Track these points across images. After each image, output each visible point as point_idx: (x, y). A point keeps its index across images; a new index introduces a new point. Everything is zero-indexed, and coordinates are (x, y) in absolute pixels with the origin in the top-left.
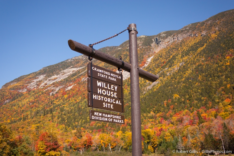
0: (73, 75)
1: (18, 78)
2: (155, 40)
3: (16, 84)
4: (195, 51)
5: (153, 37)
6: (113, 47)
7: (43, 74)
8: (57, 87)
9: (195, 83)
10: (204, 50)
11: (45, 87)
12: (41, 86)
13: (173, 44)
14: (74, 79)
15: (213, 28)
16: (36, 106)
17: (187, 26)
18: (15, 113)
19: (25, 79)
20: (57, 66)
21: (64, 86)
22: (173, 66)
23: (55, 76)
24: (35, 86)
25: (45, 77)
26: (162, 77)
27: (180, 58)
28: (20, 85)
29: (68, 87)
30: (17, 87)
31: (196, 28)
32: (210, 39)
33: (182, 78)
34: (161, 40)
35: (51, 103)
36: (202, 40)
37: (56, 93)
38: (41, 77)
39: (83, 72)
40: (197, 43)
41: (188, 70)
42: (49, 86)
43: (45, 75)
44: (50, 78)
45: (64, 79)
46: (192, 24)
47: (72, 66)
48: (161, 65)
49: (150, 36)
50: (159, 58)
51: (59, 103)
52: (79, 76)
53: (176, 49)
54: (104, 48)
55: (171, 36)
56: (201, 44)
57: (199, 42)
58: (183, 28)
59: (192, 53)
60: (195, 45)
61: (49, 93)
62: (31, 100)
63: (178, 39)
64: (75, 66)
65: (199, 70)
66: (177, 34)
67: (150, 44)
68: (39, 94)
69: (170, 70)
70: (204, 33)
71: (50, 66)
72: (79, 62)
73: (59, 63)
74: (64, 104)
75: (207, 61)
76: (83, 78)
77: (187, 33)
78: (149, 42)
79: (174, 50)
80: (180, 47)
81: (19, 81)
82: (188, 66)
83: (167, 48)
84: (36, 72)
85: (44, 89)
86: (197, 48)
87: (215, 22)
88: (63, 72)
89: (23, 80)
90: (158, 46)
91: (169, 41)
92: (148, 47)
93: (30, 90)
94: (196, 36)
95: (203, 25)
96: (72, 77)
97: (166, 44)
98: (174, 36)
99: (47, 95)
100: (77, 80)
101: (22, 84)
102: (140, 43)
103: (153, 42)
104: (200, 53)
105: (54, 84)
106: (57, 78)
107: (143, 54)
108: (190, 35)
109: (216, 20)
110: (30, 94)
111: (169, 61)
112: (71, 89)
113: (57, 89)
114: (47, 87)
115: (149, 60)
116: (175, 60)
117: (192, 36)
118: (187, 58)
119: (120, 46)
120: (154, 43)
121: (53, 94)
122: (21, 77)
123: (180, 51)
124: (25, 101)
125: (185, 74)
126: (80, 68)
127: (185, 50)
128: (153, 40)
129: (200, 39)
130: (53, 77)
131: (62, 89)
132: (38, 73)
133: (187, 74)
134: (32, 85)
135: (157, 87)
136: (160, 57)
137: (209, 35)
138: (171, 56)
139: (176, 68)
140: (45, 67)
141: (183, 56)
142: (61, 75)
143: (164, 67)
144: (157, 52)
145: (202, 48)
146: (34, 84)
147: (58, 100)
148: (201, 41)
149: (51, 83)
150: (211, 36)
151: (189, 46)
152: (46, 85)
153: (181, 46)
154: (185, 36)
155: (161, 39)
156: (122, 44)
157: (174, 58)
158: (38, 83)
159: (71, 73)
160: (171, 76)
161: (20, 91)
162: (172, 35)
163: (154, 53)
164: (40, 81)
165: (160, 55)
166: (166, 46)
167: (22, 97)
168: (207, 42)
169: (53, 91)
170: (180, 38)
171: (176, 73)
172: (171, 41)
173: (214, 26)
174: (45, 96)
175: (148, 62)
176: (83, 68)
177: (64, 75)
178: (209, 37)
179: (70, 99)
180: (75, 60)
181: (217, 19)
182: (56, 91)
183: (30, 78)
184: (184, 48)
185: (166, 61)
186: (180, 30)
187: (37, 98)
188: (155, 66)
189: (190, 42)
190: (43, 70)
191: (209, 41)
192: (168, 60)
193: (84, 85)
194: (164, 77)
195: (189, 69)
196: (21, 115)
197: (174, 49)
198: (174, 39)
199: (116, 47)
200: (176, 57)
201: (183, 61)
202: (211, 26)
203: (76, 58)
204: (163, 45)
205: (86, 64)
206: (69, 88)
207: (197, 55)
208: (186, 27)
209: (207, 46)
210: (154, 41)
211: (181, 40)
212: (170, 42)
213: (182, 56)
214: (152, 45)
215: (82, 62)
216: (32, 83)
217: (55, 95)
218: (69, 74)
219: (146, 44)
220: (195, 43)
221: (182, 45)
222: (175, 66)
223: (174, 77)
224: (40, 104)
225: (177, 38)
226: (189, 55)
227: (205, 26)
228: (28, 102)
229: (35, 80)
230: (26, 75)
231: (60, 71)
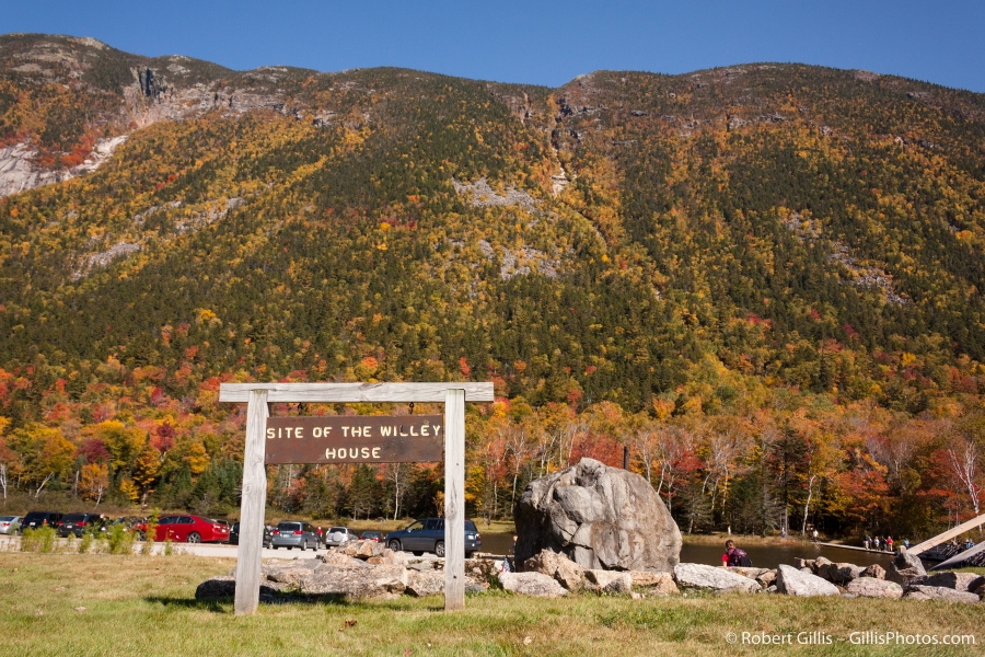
2: (144, 75)
4: (288, 171)
5: (137, 60)
10: (314, 177)
13: (211, 115)
15: (355, 113)
17: (273, 71)
22: (200, 202)
26: (155, 233)
27: (230, 179)
31: (300, 89)
32: (339, 145)
33: (233, 257)
34: (165, 84)
36: (316, 139)
40: (298, 144)
41: (254, 233)
46: (291, 70)
48: (155, 184)
49: (123, 53)
50: (151, 152)
53: (219, 138)
55: (206, 84)
56: (307, 150)
57: (304, 144)
58: (255, 72)
59: (274, 176)
60: (289, 150)
63: (230, 105)
65: (291, 242)
66: (232, 84)
67: (118, 85)
69: (188, 211)
70: (325, 117)
75: (322, 217)
77: (267, 92)
78: (118, 78)
79: (212, 140)
80: (235, 138)
82: (256, 216)
83: (185, 123)
86: (294, 163)
87: (365, 94)
90: (150, 103)
91: (197, 102)
92: (110, 93)
94: (297, 119)
95: (326, 89)
97: (185, 106)
98: (219, 86)
102: (77, 65)
103: (133, 80)
104: (302, 184)
107: (83, 115)
108: (275, 107)
109: (367, 86)
111: (190, 178)
115: (107, 148)
116: (212, 180)
117: (284, 111)
118: (255, 186)
120: (137, 85)
123: (233, 152)
125: (243, 242)
127: (254, 156)
128: (135, 74)
129: (309, 134)
133: (249, 244)
135: (131, 267)
136: (155, 153)
137: (339, 130)
138: (199, 163)
139: (214, 210)
141: (241, 176)
143: (166, 195)
144: (141, 124)
145: (311, 169)
148: (309, 141)
150: (347, 135)
151: (268, 146)
153: (239, 133)
154: (259, 102)
155: (169, 81)
157: (209, 171)
160: (191, 236)
162: (211, 80)
163: (131, 125)
165: (154, 141)
166: (184, 117)
168: (329, 152)
170: (242, 104)
171: (212, 230)
172: (204, 102)
175: (100, 156)
178: (337, 138)
181: (372, 85)
184: (251, 147)
185: (178, 174)
186: (245, 72)
188: (131, 180)
189: (272, 131)
191: (335, 150)
192: (183, 172)
194: (163, 233)
195: (259, 230)
197: (212, 136)
198: (216, 97)
200: (218, 172)
201: (240, 191)
202: (350, 101)
204: (172, 108)
207: (292, 189)
208: (269, 72)
209: (325, 164)
210: (137, 78)
211: (241, 111)
212: (201, 106)
213: (238, 175)
214: (128, 91)
219: (102, 79)
220: (289, 143)
221: (244, 131)
222: (207, 203)
223: (202, 242)
225: (230, 100)
226: (264, 177)
227: (333, 94)
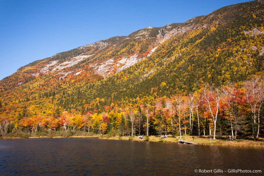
0: (83, 62)
1: (33, 63)
2: (162, 31)
3: (30, 68)
4: (194, 43)
5: (159, 29)
6: (123, 36)
7: (56, 60)
8: (67, 72)
9: (184, 73)
10: (201, 43)
11: (56, 72)
12: (53, 70)
13: (176, 36)
14: (83, 66)
15: (214, 22)
16: (44, 89)
18: (24, 94)
19: (39, 64)
20: (70, 52)
21: (73, 71)
22: (171, 57)
23: (67, 62)
24: (48, 71)
25: (58, 62)
26: (159, 67)
27: (179, 49)
28: (33, 69)
29: (76, 72)
30: (30, 71)
31: (199, 21)
32: (209, 32)
34: (166, 31)
35: (59, 87)
36: (202, 33)
37: (65, 77)
38: (54, 63)
39: (92, 60)
40: (197, 35)
41: (182, 61)
42: (59, 71)
43: (58, 61)
44: (61, 64)
45: (74, 65)
46: (197, 17)
47: (83, 54)
48: (161, 55)
49: (157, 28)
50: (162, 48)
51: (65, 87)
52: (88, 63)
53: (178, 40)
54: (114, 37)
55: (176, 28)
56: (199, 36)
58: (187, 21)
59: (190, 45)
60: (195, 38)
61: (59, 77)
62: (41, 83)
63: (181, 32)
64: (86, 53)
65: (191, 61)
66: (182, 26)
68: (49, 78)
69: (168, 60)
70: (205, 26)
71: (63, 53)
72: (90, 50)
73: (71, 50)
74: (69, 88)
75: (201, 52)
76: (91, 65)
77: (190, 25)
78: (156, 34)
79: (176, 41)
81: (33, 65)
83: (170, 39)
84: (49, 58)
85: (55, 74)
86: (196, 40)
87: (217, 16)
88: (75, 59)
89: (37, 65)
90: (163, 37)
91: (174, 33)
92: (154, 38)
93: (43, 74)
94: (198, 29)
95: (206, 19)
96: (82, 64)
97: (171, 35)
98: (179, 28)
99: (56, 79)
100: (86, 67)
101: (35, 68)
102: (147, 34)
103: (159, 33)
104: (197, 45)
105: (64, 69)
106: (68, 64)
107: (148, 44)
108: (192, 28)
110: (42, 78)
111: (169, 52)
112: (79, 75)
113: (66, 74)
114: (58, 72)
115: (153, 50)
116: (174, 51)
117: (195, 29)
118: (185, 49)
119: (129, 36)
121: (61, 78)
122: (35, 62)
123: (180, 43)
124: (36, 84)
125: (178, 64)
126: (91, 56)
127: (185, 42)
128: (160, 31)
129: (200, 32)
130: (65, 63)
131: (70, 74)
132: (51, 59)
133: (180, 64)
134: (45, 70)
135: (151, 76)
137: (209, 28)
138: (172, 47)
139: (173, 58)
140: (58, 54)
142: (72, 61)
143: (163, 57)
144: (161, 43)
146: (47, 68)
147: (65, 84)
148: (200, 34)
149: (62, 69)
150: (211, 29)
151: (189, 38)
152: (58, 70)
153: (183, 38)
154: (188, 28)
155: (167, 31)
156: (131, 35)
157: (174, 49)
158: (50, 68)
159: (82, 60)
160: (166, 65)
161: (33, 75)
162: (176, 27)
163: (159, 44)
164: (53, 66)
165: (163, 46)
166: (170, 38)
167: (34, 80)
168: (206, 35)
169: (62, 75)
170: (183, 30)
171: (171, 63)
172: (175, 33)
173: (216, 19)
174: (54, 80)
175: (151, 52)
176: (93, 56)
177: (75, 61)
178: (208, 30)
179: (76, 84)
180: (86, 48)
181: (219, 13)
182: (65, 76)
183: (44, 63)
184: (185, 40)
185: (167, 52)
186: (185, 22)
187: (47, 82)
188: (156, 56)
189: (191, 34)
190: (56, 56)
191: (207, 34)
193: (90, 71)
194: (161, 66)
196: (29, 96)
198: (178, 31)
199: (125, 37)
200: (176, 48)
201: (181, 52)
202: (212, 20)
203: (88, 46)
204: (168, 37)
205: (96, 51)
206: (77, 74)
207: (194, 47)
208: (191, 20)
209: (204, 38)
210: (160, 33)
211: (184, 32)
212: (174, 34)
213: (181, 48)
214: (158, 36)
215: (93, 50)
216: (44, 68)
217: (64, 80)
218: (79, 60)
219: (152, 35)
220: (195, 36)
221: (184, 37)
224: (49, 87)
225: (181, 30)
226: (187, 46)
227: (208, 20)
228: (39, 85)
229: (48, 65)
230: (40, 60)
231: (72, 57)
